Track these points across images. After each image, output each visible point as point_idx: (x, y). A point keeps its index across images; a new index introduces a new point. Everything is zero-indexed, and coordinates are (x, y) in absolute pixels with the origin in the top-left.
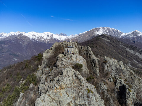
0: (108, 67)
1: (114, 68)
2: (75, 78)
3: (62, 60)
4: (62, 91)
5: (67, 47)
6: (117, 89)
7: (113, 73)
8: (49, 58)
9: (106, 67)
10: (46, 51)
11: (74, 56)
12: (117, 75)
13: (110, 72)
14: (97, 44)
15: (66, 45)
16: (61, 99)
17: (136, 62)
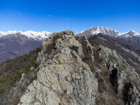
0: (102, 54)
1: (107, 55)
2: (71, 56)
3: (60, 43)
4: (60, 65)
5: (65, 34)
6: (110, 72)
7: (106, 59)
8: (48, 46)
9: (100, 54)
10: (46, 39)
11: (71, 40)
12: (110, 61)
13: (104, 58)
14: (94, 43)
16: (59, 73)
17: (131, 60)
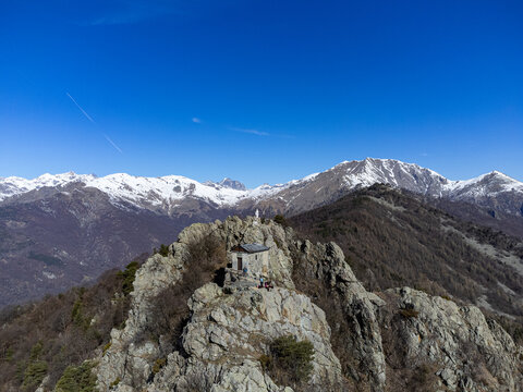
0: (422, 337)
1: (450, 344)
3: (211, 319)
5: (239, 249)
7: (449, 371)
8: (161, 295)
9: (415, 339)
10: (150, 261)
11: (270, 298)
12: (470, 380)
14: (356, 221)
15: (236, 237)
17: (506, 289)
